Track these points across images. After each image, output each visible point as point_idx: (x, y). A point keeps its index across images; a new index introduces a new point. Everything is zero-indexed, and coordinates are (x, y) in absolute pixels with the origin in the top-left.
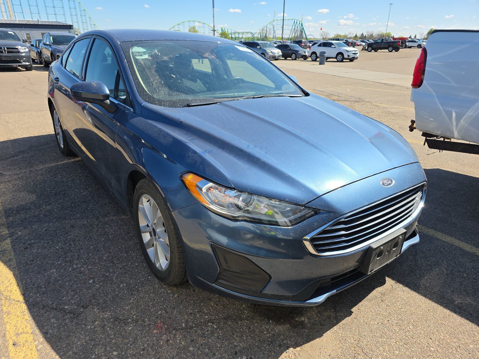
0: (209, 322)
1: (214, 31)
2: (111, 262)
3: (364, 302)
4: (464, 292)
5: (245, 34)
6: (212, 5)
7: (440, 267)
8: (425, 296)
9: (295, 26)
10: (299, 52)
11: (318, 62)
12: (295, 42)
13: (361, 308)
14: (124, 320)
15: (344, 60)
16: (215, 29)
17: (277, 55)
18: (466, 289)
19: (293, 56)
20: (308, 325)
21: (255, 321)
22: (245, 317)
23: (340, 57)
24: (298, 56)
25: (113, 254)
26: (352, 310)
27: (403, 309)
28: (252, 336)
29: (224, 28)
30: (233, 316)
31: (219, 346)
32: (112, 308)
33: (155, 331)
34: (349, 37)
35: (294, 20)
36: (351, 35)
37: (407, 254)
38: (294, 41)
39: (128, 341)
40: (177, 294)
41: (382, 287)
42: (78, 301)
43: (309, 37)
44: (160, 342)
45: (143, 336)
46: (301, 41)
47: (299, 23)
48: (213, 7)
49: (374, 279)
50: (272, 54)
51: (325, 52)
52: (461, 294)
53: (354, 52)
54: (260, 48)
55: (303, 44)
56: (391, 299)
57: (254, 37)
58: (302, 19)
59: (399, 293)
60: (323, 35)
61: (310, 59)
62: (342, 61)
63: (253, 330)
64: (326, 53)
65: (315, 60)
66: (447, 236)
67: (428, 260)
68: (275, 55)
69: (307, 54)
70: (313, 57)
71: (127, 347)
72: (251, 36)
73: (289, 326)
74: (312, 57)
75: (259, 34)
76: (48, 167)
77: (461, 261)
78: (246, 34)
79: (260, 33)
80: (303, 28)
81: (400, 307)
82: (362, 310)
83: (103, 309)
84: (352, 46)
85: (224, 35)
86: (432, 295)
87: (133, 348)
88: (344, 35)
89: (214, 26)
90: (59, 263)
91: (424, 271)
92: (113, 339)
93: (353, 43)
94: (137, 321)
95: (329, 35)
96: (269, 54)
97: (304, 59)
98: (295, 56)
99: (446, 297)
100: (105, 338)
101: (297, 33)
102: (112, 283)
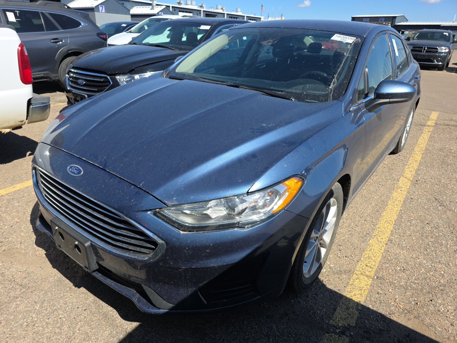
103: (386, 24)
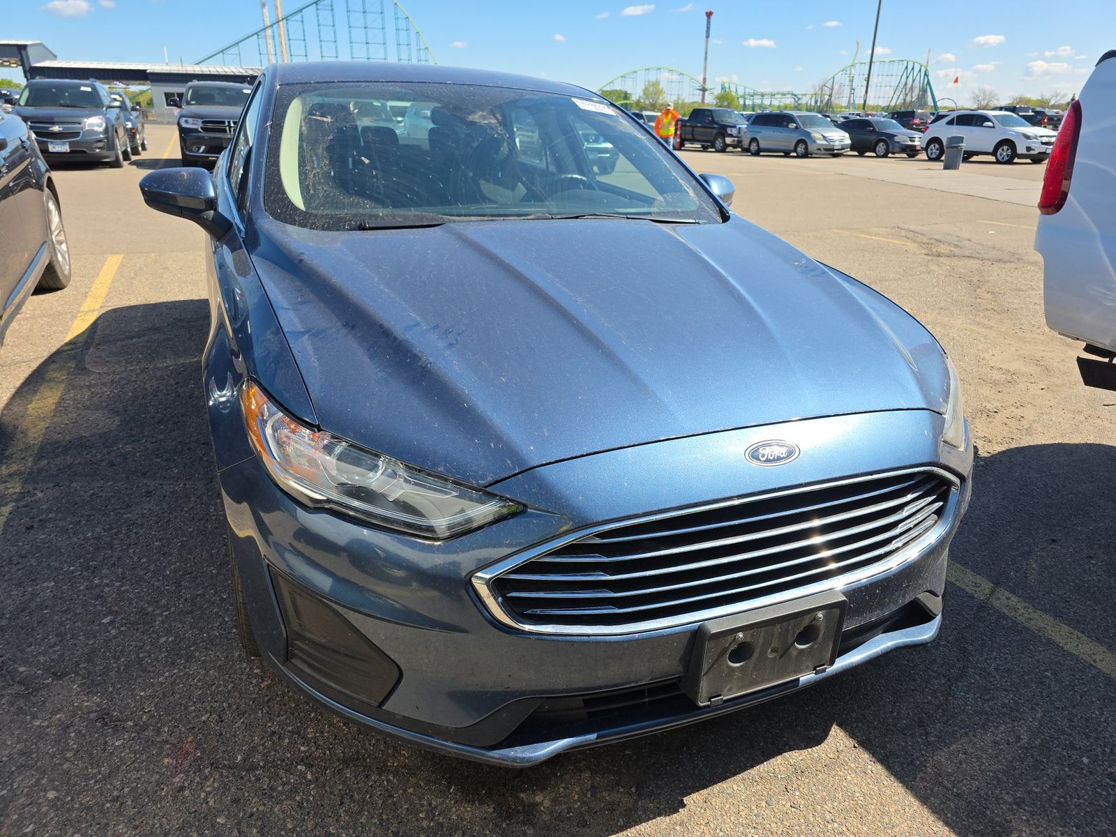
0: (302, 761)
1: (704, 90)
2: (175, 583)
3: (733, 785)
4: (1056, 808)
5: (777, 96)
6: (705, 32)
7: (1015, 724)
8: (924, 799)
9: (907, 77)
10: (896, 139)
11: (942, 164)
12: (896, 116)
13: (714, 800)
14: (119, 720)
15: (1016, 160)
16: (707, 86)
17: (837, 145)
18: (1066, 802)
19: (881, 148)
20: (544, 816)
21: (413, 780)
22: (395, 765)
23: (1004, 152)
24: (893, 148)
25: (191, 566)
26: (686, 800)
27: (836, 825)
28: (384, 817)
29: (729, 83)
30: (368, 757)
31: (291, 827)
32: (111, 689)
33: (166, 760)
34: (1052, 103)
35: (905, 63)
36: (1059, 98)
37: (933, 671)
38: (894, 114)
39: (95, 771)
40: (270, 681)
41: (805, 752)
42: (52, 660)
43: (942, 104)
44: (163, 789)
45: (135, 768)
46: (913, 113)
47: (920, 71)
48: (708, 36)
49: (796, 725)
50: (826, 143)
51: (963, 138)
52: (1043, 814)
53: (1045, 140)
54: (796, 128)
55: (917, 121)
56: (814, 788)
57: (799, 104)
58: (928, 60)
59: (848, 777)
60: (981, 98)
61: (923, 156)
62: (1010, 162)
63: (394, 804)
64: (965, 140)
65: (937, 159)
66: (1084, 638)
67: (988, 697)
68: (831, 143)
69: (917, 143)
70: (932, 150)
71: (86, 785)
72: (793, 100)
73: (491, 810)
74: (929, 150)
75: (812, 97)
76: (182, 363)
77: (1094, 716)
78: (780, 96)
79: (816, 94)
80: (928, 83)
81: (828, 817)
82: (714, 803)
83: (90, 689)
84: (1051, 127)
85: (727, 100)
86: (948, 799)
87: (97, 790)
88: (1040, 98)
89: (705, 79)
90: (71, 568)
91: (956, 728)
92: (67, 760)
93: (1056, 119)
94: (144, 728)
95: (997, 100)
96: (819, 142)
97: (907, 155)
98: (885, 147)
99: (988, 812)
100: (53, 756)
101: (910, 94)
102: (147, 630)
103: (5, 64)
